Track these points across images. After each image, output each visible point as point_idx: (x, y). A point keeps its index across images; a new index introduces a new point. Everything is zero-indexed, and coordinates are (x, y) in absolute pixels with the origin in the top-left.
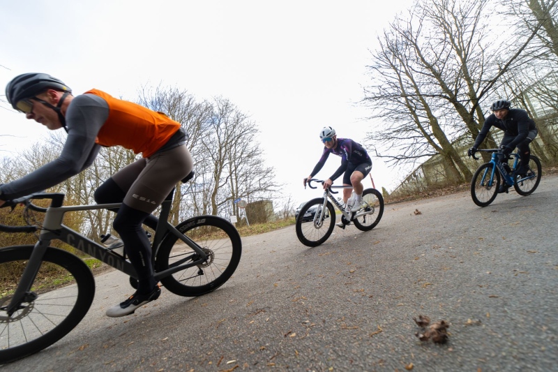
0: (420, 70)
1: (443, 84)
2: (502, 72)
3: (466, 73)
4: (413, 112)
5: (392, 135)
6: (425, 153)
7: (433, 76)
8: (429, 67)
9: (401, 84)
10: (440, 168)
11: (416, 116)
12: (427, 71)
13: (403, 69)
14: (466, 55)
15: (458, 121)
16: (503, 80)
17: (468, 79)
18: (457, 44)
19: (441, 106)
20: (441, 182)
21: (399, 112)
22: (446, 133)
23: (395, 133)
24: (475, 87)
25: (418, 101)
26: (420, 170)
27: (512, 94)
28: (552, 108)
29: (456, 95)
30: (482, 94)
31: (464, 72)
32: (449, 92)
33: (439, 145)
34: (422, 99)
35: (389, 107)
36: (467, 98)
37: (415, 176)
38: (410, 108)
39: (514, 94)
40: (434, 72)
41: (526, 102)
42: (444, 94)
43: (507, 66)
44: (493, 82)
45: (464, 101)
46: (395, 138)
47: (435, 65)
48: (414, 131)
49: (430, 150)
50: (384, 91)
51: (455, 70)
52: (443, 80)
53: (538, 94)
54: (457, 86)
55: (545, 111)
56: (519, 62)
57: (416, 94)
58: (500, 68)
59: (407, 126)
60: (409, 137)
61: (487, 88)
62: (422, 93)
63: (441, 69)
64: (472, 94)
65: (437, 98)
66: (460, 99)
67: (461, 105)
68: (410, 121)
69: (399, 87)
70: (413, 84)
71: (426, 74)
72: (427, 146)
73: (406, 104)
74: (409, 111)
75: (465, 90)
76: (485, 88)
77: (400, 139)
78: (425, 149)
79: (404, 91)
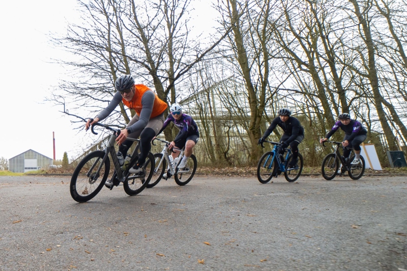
0: (130, 28)
1: (148, 51)
4: (114, 73)
5: (86, 92)
7: (140, 40)
8: (140, 29)
9: (109, 36)
12: (136, 32)
14: (174, 30)
16: (198, 68)
17: (171, 55)
18: (169, 16)
19: (142, 75)
21: (100, 67)
23: (90, 90)
24: (175, 67)
25: (121, 61)
27: (202, 86)
28: (227, 110)
29: (157, 69)
30: (179, 76)
31: (169, 47)
32: (152, 63)
34: (125, 61)
35: (92, 57)
36: (166, 75)
37: (100, 147)
38: (112, 66)
39: (203, 85)
40: (143, 36)
41: (211, 98)
42: (146, 63)
43: (203, 55)
44: (190, 67)
45: (162, 77)
46: (89, 96)
47: (146, 29)
48: (109, 94)
49: (121, 122)
50: (90, 37)
51: (161, 41)
52: (149, 47)
53: (220, 93)
54: (159, 59)
55: (223, 112)
56: (212, 56)
57: (121, 53)
58: (197, 56)
59: (104, 87)
60: (104, 99)
61: (184, 71)
62: (126, 54)
63: (150, 35)
64: (171, 73)
65: (139, 65)
66: (159, 73)
67: (160, 81)
68: (108, 82)
69: (106, 39)
70: (121, 40)
71: (135, 35)
72: (119, 116)
73: (109, 60)
74: (110, 70)
75: (165, 66)
76: (182, 70)
77: (93, 98)
78: (117, 119)
79: (110, 45)
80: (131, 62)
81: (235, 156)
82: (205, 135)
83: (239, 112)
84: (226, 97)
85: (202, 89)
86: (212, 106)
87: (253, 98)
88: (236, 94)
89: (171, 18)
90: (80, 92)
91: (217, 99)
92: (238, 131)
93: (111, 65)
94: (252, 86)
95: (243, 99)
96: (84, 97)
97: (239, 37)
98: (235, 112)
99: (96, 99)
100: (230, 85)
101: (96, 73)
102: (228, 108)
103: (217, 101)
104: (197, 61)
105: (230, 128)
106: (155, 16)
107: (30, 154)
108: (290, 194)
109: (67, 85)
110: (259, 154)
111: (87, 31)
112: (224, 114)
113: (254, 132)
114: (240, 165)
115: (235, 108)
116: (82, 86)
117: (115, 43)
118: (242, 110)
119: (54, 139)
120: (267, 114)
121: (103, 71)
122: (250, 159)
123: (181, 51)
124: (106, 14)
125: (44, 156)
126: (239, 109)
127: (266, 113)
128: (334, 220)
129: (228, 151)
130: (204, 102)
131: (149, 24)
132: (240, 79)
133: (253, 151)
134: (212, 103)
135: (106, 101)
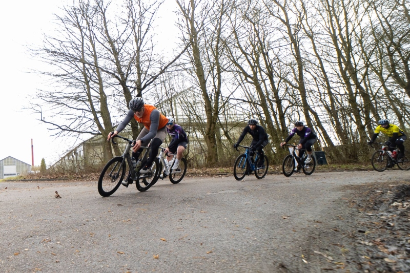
0: (102, 41)
1: (118, 63)
2: (162, 72)
3: (138, 61)
4: (87, 83)
5: (62, 101)
6: (89, 130)
7: (111, 53)
8: (111, 42)
9: (83, 48)
10: (100, 150)
11: (89, 88)
12: (108, 45)
13: (88, 33)
14: (141, 44)
15: (123, 106)
16: (162, 79)
17: (138, 67)
18: (137, 32)
19: (112, 85)
20: (97, 165)
21: (74, 77)
22: (111, 115)
23: (66, 99)
24: (142, 78)
25: (94, 72)
26: (82, 147)
27: (165, 95)
28: (187, 117)
29: (126, 79)
30: (145, 86)
31: (136, 59)
32: (122, 74)
33: (103, 125)
34: (98, 72)
35: (67, 68)
36: (134, 85)
37: (76, 153)
39: (167, 95)
40: (114, 49)
41: (173, 106)
42: (116, 74)
43: (166, 68)
44: (155, 78)
45: (131, 87)
46: (64, 104)
47: (116, 42)
48: (83, 103)
49: (94, 129)
50: (65, 49)
51: (130, 54)
52: (119, 59)
53: (182, 103)
54: (128, 70)
55: (184, 119)
56: (174, 68)
57: (94, 64)
58: (161, 68)
59: (79, 96)
60: (78, 108)
61: (149, 82)
62: (99, 66)
63: (120, 48)
64: (138, 83)
65: (111, 76)
66: (128, 84)
67: (129, 90)
68: (82, 91)
69: (80, 51)
70: (93, 53)
71: (106, 48)
72: (92, 123)
73: (83, 71)
74: (84, 80)
75: (133, 77)
76: (148, 81)
77: (69, 107)
78: (91, 126)
79: (83, 56)
80: (103, 73)
81: (194, 158)
82: (169, 140)
83: (198, 119)
84: (186, 105)
85: (166, 98)
86: (174, 114)
87: (208, 106)
88: (195, 103)
89: (138, 33)
90: (56, 101)
91: (179, 107)
92: (197, 136)
93: (84, 76)
94: (207, 96)
95: (200, 108)
96: (60, 105)
97: (196, 52)
98: (194, 119)
99: (71, 108)
100: (190, 95)
101: (71, 83)
102: (188, 116)
103: (179, 110)
104: (161, 73)
105: (189, 133)
106: (124, 31)
107: (10, 160)
108: (237, 191)
109: (44, 94)
110: (214, 156)
111: (62, 42)
112: (185, 121)
113: (209, 137)
114: (198, 167)
115: (194, 116)
116: (58, 95)
117: (88, 54)
118: (200, 118)
119: (32, 146)
120: (221, 121)
121: (77, 81)
122: (206, 161)
123: (147, 63)
124: (80, 27)
125: (23, 163)
126: (197, 116)
127: (219, 120)
128: (270, 212)
129: (188, 154)
130: (168, 110)
131: (119, 38)
132: (198, 90)
133: (209, 153)
134: (174, 111)
135: (80, 109)
